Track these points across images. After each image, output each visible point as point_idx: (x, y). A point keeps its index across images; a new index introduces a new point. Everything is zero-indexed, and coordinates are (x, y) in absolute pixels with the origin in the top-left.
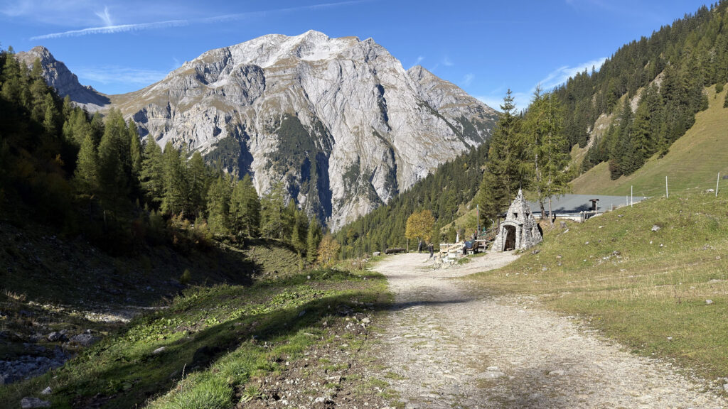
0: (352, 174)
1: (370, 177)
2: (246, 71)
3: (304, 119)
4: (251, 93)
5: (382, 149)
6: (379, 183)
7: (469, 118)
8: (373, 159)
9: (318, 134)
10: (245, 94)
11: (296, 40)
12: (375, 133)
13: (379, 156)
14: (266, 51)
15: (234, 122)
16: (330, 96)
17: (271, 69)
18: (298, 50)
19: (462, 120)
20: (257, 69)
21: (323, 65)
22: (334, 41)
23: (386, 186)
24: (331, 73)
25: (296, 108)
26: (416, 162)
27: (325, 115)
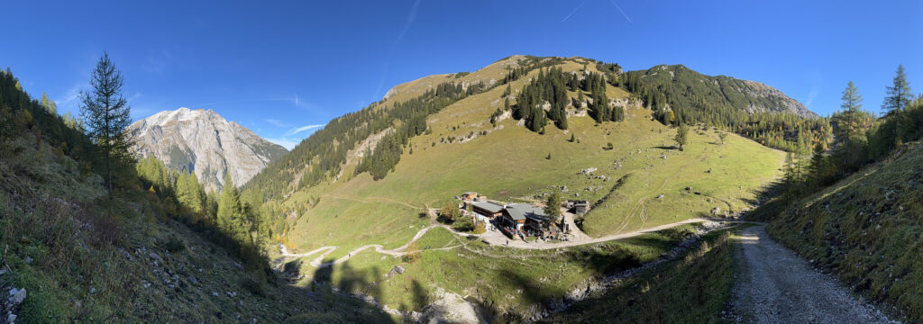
0: (206, 172)
1: (215, 174)
2: (154, 128)
3: (182, 148)
4: (156, 138)
5: (220, 159)
6: (220, 176)
7: (257, 145)
8: (216, 164)
9: (189, 154)
10: (154, 138)
11: (176, 112)
12: (216, 153)
13: (219, 163)
14: (162, 118)
15: (149, 151)
16: (193, 136)
17: (165, 126)
18: (177, 116)
19: (254, 145)
20: (158, 127)
21: (189, 122)
22: (193, 111)
23: (223, 177)
24: (193, 126)
25: (177, 142)
26: (236, 166)
27: (191, 145)
